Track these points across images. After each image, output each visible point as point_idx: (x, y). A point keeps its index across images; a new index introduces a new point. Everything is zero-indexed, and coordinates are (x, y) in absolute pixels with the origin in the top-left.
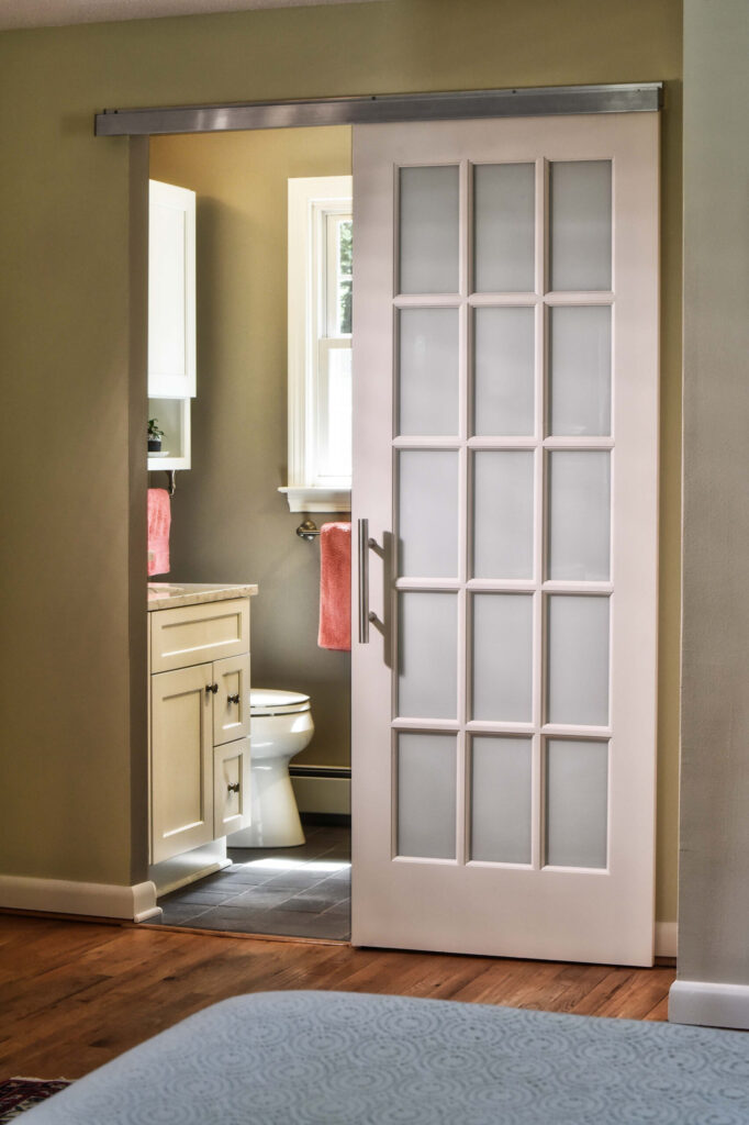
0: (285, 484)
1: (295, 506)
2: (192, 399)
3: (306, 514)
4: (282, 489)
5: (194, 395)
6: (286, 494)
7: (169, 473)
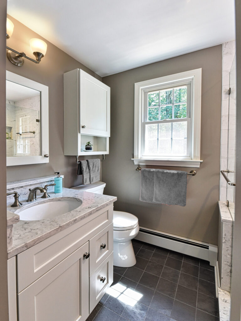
0: (133, 158)
1: (136, 163)
2: (109, 138)
3: (139, 165)
4: (132, 159)
5: (110, 137)
6: (133, 160)
7: (103, 155)
